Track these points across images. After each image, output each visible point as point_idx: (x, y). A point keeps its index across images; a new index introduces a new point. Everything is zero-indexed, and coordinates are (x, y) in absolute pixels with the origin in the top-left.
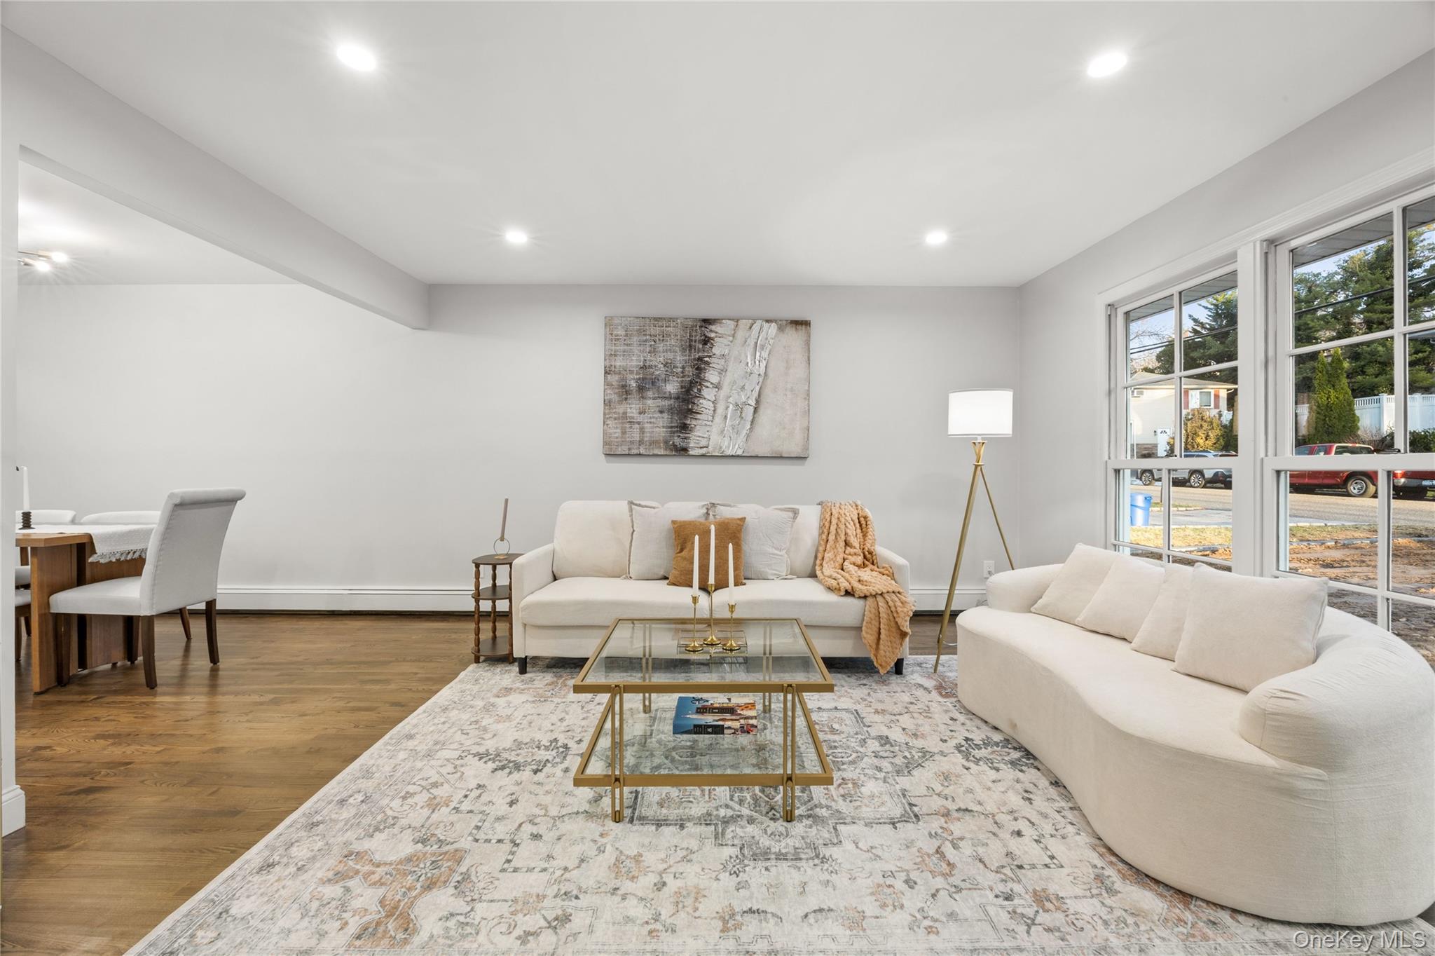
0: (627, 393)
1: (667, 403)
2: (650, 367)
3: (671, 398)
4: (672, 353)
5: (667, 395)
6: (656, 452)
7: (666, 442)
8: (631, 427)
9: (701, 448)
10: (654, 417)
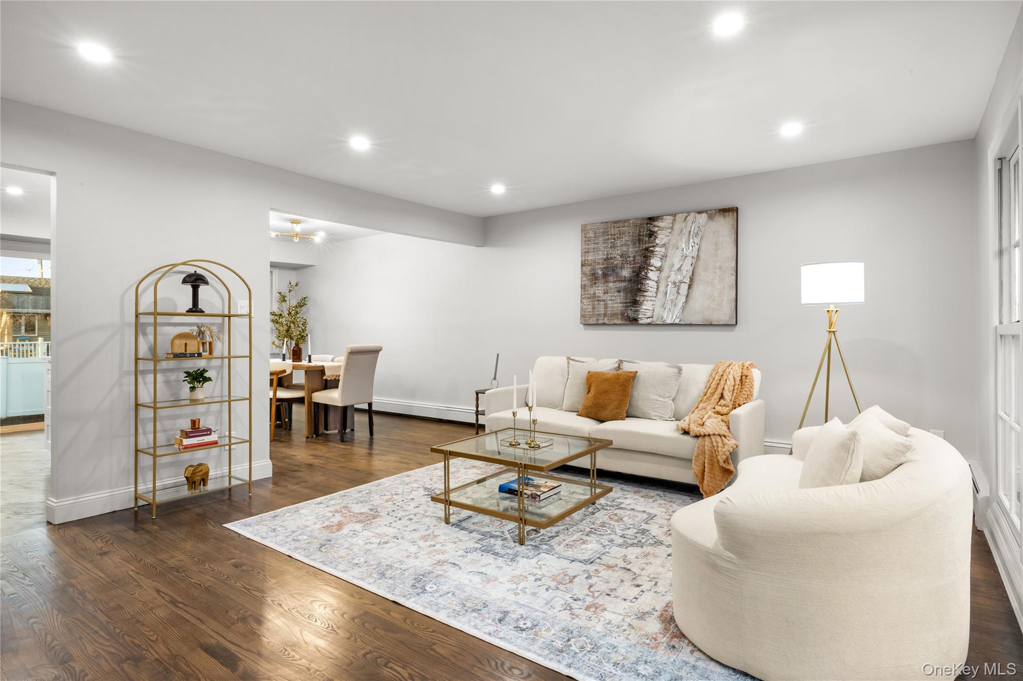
0: (596, 279)
1: (622, 285)
2: (611, 258)
3: (625, 281)
4: (626, 247)
5: (623, 279)
6: (616, 321)
7: (622, 314)
8: (598, 304)
9: (648, 318)
10: (613, 296)
